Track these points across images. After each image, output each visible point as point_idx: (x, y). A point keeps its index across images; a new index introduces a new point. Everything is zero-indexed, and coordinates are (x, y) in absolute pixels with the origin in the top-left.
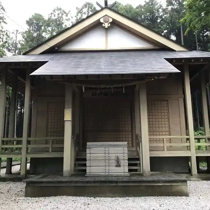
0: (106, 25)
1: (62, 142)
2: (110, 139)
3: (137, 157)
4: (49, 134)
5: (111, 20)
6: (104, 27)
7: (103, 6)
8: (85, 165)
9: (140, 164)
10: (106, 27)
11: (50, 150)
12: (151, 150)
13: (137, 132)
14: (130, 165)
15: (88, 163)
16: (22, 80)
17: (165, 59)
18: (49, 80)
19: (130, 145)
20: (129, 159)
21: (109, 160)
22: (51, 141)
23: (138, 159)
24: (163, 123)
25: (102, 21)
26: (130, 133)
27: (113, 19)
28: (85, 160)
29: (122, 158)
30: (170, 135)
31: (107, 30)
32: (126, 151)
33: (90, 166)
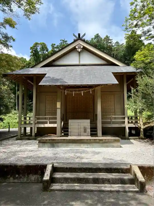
4: (47, 114)
8: (68, 131)
9: (97, 134)
10: (79, 51)
11: (48, 123)
12: (103, 123)
14: (91, 131)
15: (69, 130)
19: (93, 120)
20: (91, 128)
21: (80, 129)
22: (48, 118)
27: (83, 46)
28: (68, 128)
29: (87, 128)
30: (115, 115)
31: (79, 53)
32: (89, 125)
33: (71, 132)
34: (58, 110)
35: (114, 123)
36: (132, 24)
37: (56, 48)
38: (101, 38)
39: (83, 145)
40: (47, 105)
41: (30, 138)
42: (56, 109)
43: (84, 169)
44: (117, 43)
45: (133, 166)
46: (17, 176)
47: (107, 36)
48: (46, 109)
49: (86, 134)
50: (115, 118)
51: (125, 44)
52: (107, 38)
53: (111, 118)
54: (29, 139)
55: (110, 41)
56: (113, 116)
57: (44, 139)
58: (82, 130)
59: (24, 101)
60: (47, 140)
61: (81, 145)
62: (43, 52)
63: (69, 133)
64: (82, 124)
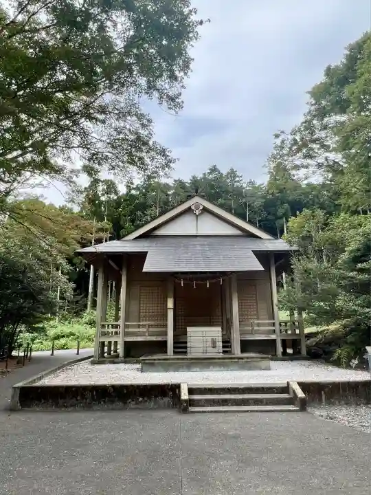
0: (197, 212)
1: (166, 326)
3: (229, 340)
4: (141, 319)
5: (201, 208)
6: (195, 214)
8: (186, 348)
10: (197, 214)
11: (147, 334)
12: (241, 333)
14: (223, 347)
15: (188, 345)
20: (223, 342)
21: (206, 342)
22: (147, 326)
25: (193, 208)
27: (204, 207)
29: (217, 340)
30: (258, 319)
31: (197, 216)
32: (220, 335)
33: (191, 347)
34: (169, 311)
35: (258, 332)
37: (134, 189)
38: (222, 174)
40: (142, 302)
41: (116, 360)
42: (166, 309)
43: (228, 389)
44: (251, 183)
45: (291, 383)
46: (141, 399)
47: (232, 170)
48: (140, 309)
49: (215, 350)
50: (259, 325)
51: (266, 183)
52: (232, 174)
53: (252, 325)
54: (114, 363)
55: (237, 179)
56: (256, 322)
57: (155, 357)
58: (209, 344)
59: (96, 296)
60: (155, 360)
61: (209, 368)
62: (109, 197)
64: (208, 334)
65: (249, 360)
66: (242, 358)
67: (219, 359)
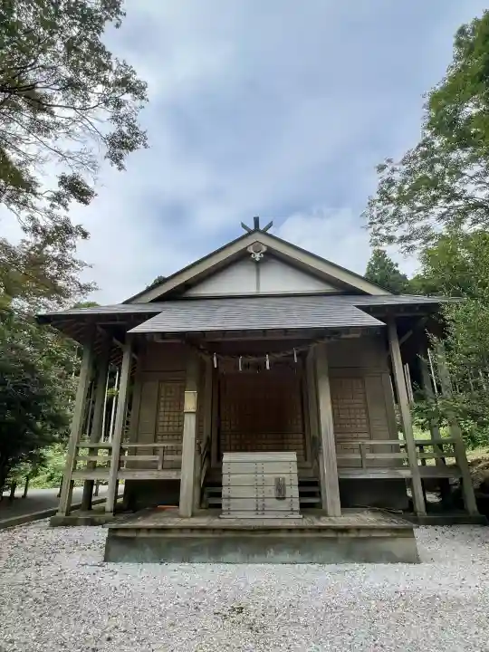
0: (257, 257)
2: (264, 447)
3: (315, 480)
5: (264, 249)
6: (254, 260)
7: (252, 228)
8: (219, 495)
10: (257, 259)
11: (160, 467)
12: (342, 465)
13: (314, 432)
14: (302, 495)
15: (225, 491)
16: (118, 343)
17: (357, 307)
18: (161, 341)
19: (303, 458)
20: (301, 484)
21: (264, 486)
22: (161, 450)
23: (316, 484)
24: (358, 416)
25: (251, 250)
26: (301, 436)
27: (269, 248)
28: (220, 485)
29: (287, 483)
30: (371, 439)
31: (257, 263)
32: (295, 470)
33: (229, 498)
36: (385, 212)
39: (276, 554)
48: (157, 421)
49: (283, 505)
50: (373, 449)
53: (360, 450)
57: (141, 523)
58: (271, 491)
61: (266, 555)
63: (224, 502)
64: (268, 468)
65: (362, 535)
66: (345, 530)
67: (290, 530)
